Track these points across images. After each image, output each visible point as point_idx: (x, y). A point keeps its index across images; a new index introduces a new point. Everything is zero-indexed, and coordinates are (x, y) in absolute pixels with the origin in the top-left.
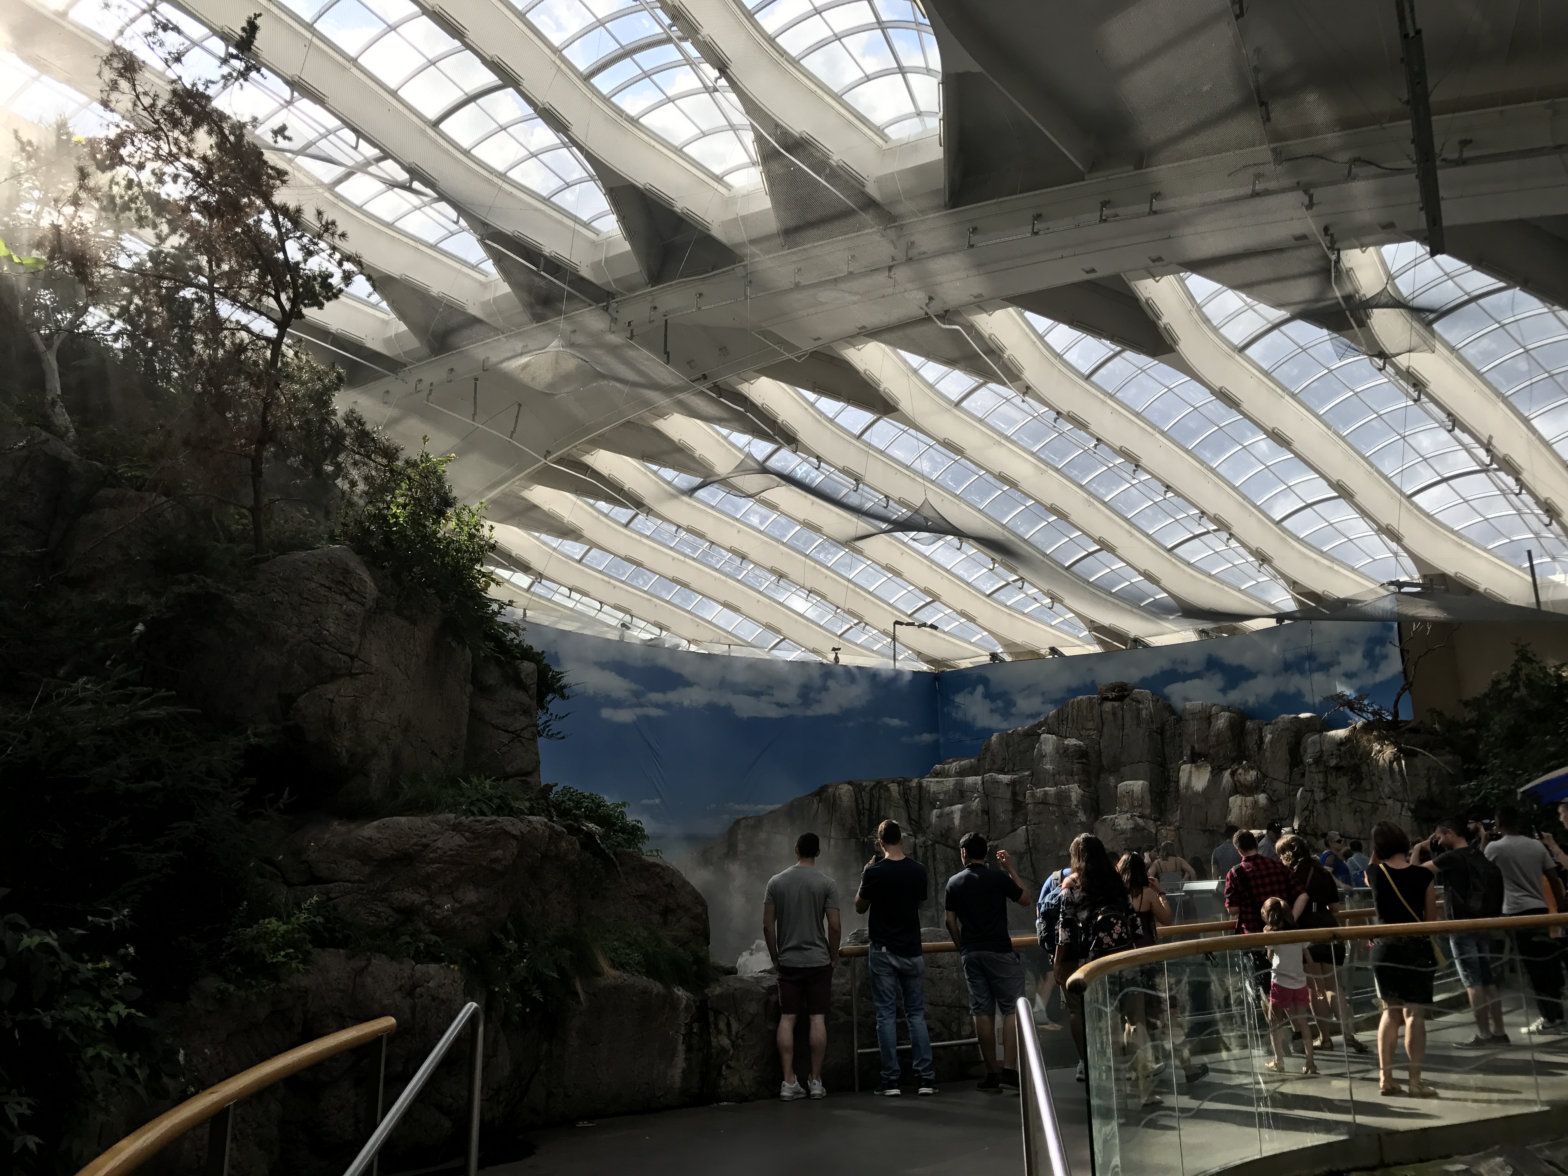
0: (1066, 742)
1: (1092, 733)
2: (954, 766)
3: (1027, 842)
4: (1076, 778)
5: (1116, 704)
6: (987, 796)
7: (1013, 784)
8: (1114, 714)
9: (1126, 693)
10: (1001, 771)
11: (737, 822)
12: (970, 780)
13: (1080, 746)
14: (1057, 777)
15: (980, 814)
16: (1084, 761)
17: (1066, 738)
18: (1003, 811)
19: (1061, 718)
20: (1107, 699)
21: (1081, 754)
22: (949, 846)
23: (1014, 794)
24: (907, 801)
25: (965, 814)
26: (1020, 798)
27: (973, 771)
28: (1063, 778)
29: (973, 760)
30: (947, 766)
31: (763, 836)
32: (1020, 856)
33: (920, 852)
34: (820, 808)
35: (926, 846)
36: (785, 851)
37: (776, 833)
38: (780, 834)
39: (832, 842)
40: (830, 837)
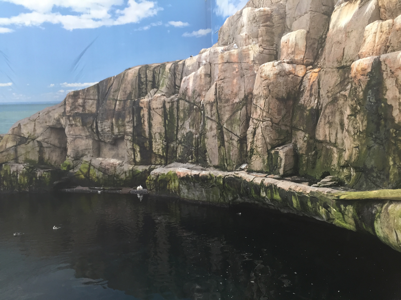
0: (256, 11)
3: (216, 94)
6: (210, 63)
14: (247, 40)
15: (203, 77)
16: (268, 23)
18: (218, 73)
21: (267, 18)
22: (186, 101)
25: (195, 78)
31: (80, 101)
32: (211, 104)
33: (168, 106)
34: (114, 82)
35: (172, 102)
36: (94, 110)
37: (88, 99)
38: (92, 99)
39: (118, 103)
40: (117, 100)
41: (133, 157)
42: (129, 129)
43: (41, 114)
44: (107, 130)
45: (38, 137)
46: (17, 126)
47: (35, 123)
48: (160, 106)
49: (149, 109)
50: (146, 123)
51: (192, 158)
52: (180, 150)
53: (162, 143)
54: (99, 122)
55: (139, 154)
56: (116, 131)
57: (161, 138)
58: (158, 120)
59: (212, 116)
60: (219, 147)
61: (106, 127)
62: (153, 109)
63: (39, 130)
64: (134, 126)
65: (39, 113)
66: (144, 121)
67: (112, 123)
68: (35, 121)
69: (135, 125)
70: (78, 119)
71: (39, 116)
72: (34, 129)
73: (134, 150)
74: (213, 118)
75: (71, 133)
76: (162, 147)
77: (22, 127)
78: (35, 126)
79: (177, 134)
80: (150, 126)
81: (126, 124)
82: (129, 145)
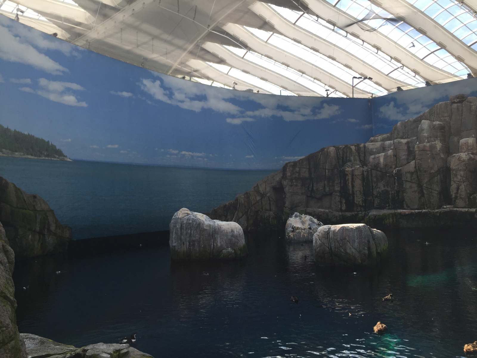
0: (434, 123)
1: (446, 118)
2: (380, 138)
3: (415, 167)
4: (439, 138)
5: (459, 104)
6: (396, 149)
7: (407, 143)
8: (458, 109)
9: (464, 99)
10: (402, 138)
11: (287, 164)
12: (387, 143)
13: (441, 124)
14: (429, 139)
15: (392, 156)
17: (434, 121)
18: (403, 155)
19: (431, 113)
20: (454, 103)
21: (442, 128)
22: (378, 171)
23: (409, 147)
24: (359, 153)
25: (386, 157)
26: (411, 149)
27: (389, 139)
28: (432, 139)
29: (388, 134)
30: (376, 138)
31: (297, 169)
32: (412, 173)
33: (365, 174)
34: (321, 157)
35: (367, 171)
36: (307, 175)
37: (302, 168)
38: (304, 168)
39: (327, 171)
40: (326, 169)
41: (340, 206)
42: (337, 188)
43: (269, 177)
44: (321, 189)
45: (268, 193)
46: (256, 185)
47: (266, 184)
48: (360, 174)
49: (353, 175)
50: (350, 184)
51: (389, 206)
52: (377, 201)
53: (362, 197)
54: (315, 183)
55: (344, 205)
56: (327, 189)
57: (361, 194)
58: (358, 183)
59: (411, 180)
60: (420, 198)
61: (320, 187)
62: (356, 175)
63: (268, 189)
64: (341, 187)
65: (268, 177)
66: (348, 183)
67: (325, 184)
68: (266, 182)
69: (342, 185)
70: (299, 181)
71: (268, 179)
72: (266, 188)
73: (341, 202)
74: (413, 181)
75: (290, 191)
76: (362, 200)
77: (259, 186)
78: (266, 186)
79: (373, 191)
80: (353, 186)
81: (335, 185)
82: (338, 199)
